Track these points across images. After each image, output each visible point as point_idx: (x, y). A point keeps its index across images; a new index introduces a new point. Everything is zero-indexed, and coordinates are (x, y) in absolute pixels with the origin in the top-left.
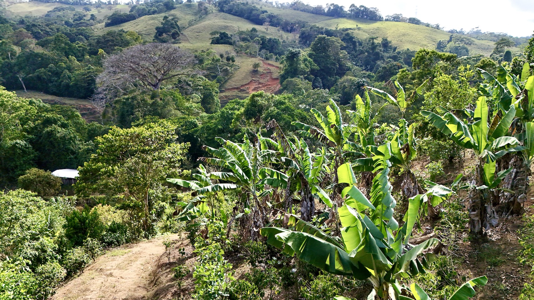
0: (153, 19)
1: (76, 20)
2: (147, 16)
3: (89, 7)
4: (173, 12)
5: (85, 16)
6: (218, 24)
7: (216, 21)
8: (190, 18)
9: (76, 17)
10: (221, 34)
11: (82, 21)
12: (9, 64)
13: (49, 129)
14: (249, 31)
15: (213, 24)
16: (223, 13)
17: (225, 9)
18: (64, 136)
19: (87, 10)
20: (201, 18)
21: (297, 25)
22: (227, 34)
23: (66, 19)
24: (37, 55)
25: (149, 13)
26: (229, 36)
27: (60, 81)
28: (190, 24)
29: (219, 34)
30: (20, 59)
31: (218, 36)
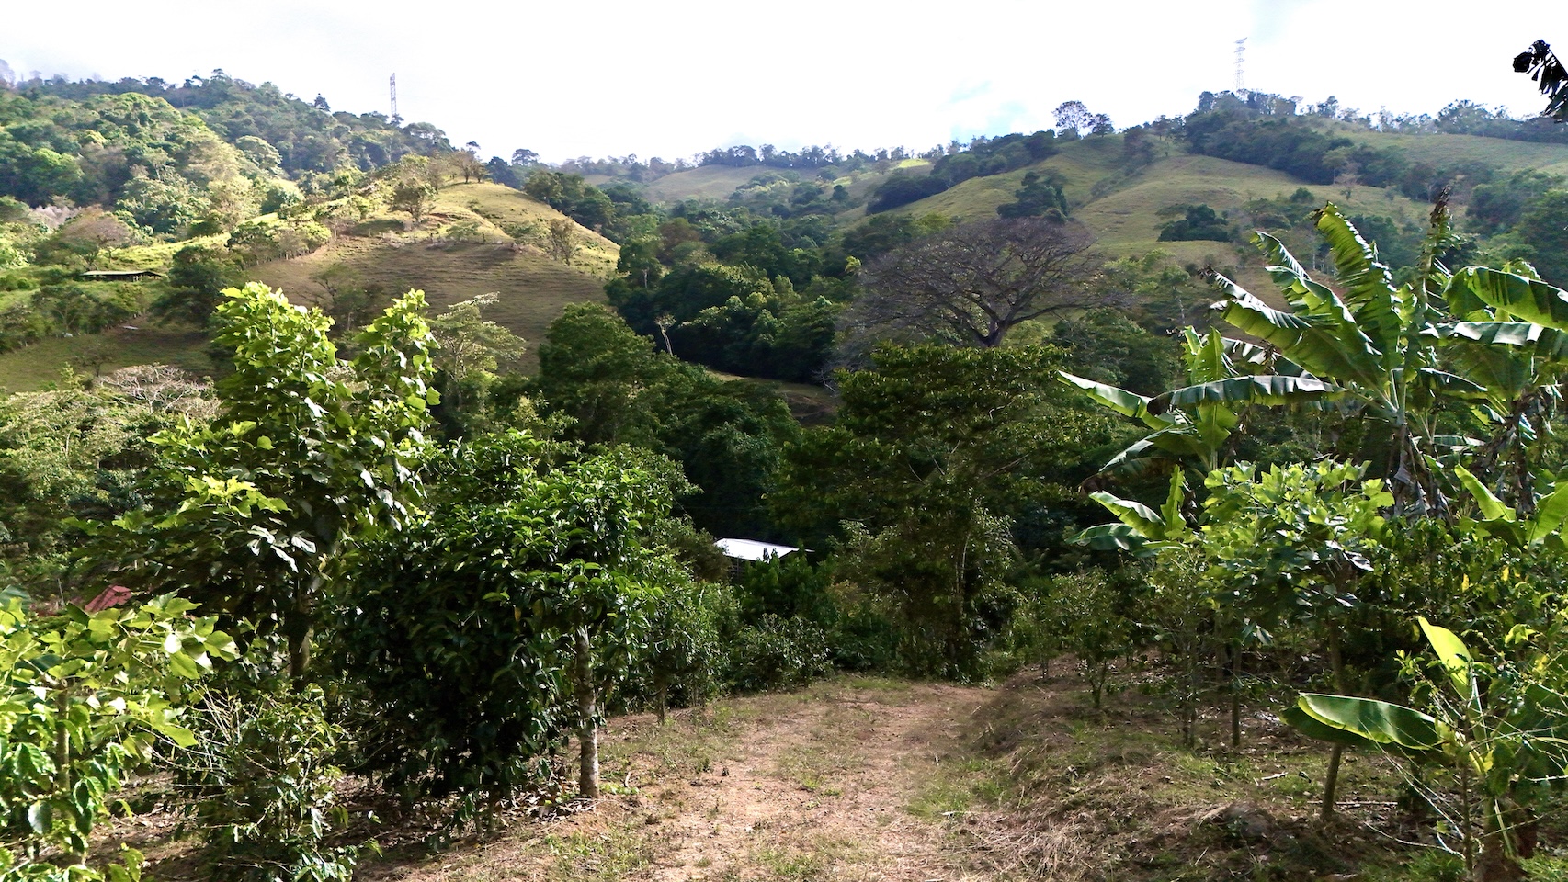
0: (993, 185)
1: (799, 201)
2: (976, 180)
3: (833, 170)
4: (1049, 164)
5: (820, 191)
6: (1185, 186)
7: (1179, 179)
8: (1096, 176)
9: (799, 195)
10: (1192, 211)
11: (813, 203)
12: (643, 297)
13: (714, 434)
14: (1286, 202)
15: (1169, 187)
16: (1200, 158)
17: (1206, 146)
18: (748, 454)
19: (828, 177)
20: (1132, 175)
21: (1460, 177)
22: (1212, 212)
23: (776, 202)
24: (705, 275)
25: (983, 172)
26: (1218, 215)
27: (749, 336)
28: (1098, 192)
29: (1187, 213)
30: (667, 286)
31: (1183, 218)
